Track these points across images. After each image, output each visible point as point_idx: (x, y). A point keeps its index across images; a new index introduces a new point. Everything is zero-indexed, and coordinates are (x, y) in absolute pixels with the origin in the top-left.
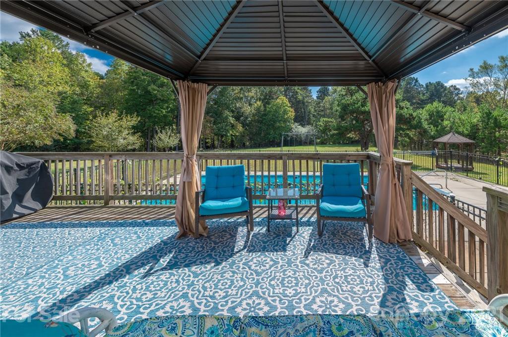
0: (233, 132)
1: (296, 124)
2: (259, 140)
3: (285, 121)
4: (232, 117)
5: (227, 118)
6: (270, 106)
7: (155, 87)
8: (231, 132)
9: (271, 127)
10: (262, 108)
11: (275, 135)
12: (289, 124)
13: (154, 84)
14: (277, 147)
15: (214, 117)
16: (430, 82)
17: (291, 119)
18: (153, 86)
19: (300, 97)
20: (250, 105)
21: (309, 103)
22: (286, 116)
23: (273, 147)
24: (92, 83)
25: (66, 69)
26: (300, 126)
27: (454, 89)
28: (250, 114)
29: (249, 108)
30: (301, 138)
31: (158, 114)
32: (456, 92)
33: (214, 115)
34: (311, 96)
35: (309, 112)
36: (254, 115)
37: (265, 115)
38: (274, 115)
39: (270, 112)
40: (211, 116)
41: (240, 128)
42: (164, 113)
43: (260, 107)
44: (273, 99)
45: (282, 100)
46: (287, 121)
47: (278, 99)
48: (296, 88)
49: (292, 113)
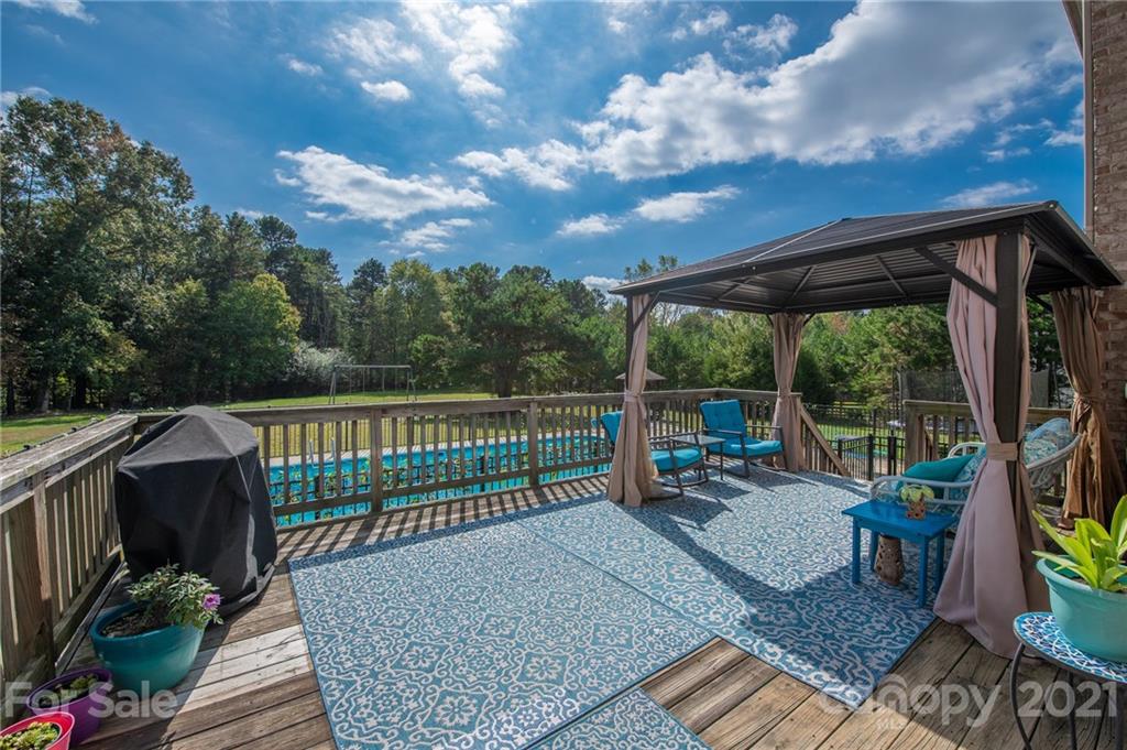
0: (105, 362)
1: (305, 344)
3: (275, 334)
4: (102, 317)
5: (83, 321)
6: (230, 295)
8: (98, 363)
10: (204, 299)
12: (285, 343)
17: (292, 331)
19: (313, 280)
21: (332, 295)
22: (279, 325)
26: (313, 350)
28: (163, 314)
30: (318, 378)
34: (337, 280)
35: (333, 317)
37: (211, 316)
38: (240, 319)
39: (229, 309)
41: (129, 351)
43: (198, 294)
45: (268, 283)
46: (282, 337)
47: (255, 280)
48: (301, 257)
49: (294, 318)
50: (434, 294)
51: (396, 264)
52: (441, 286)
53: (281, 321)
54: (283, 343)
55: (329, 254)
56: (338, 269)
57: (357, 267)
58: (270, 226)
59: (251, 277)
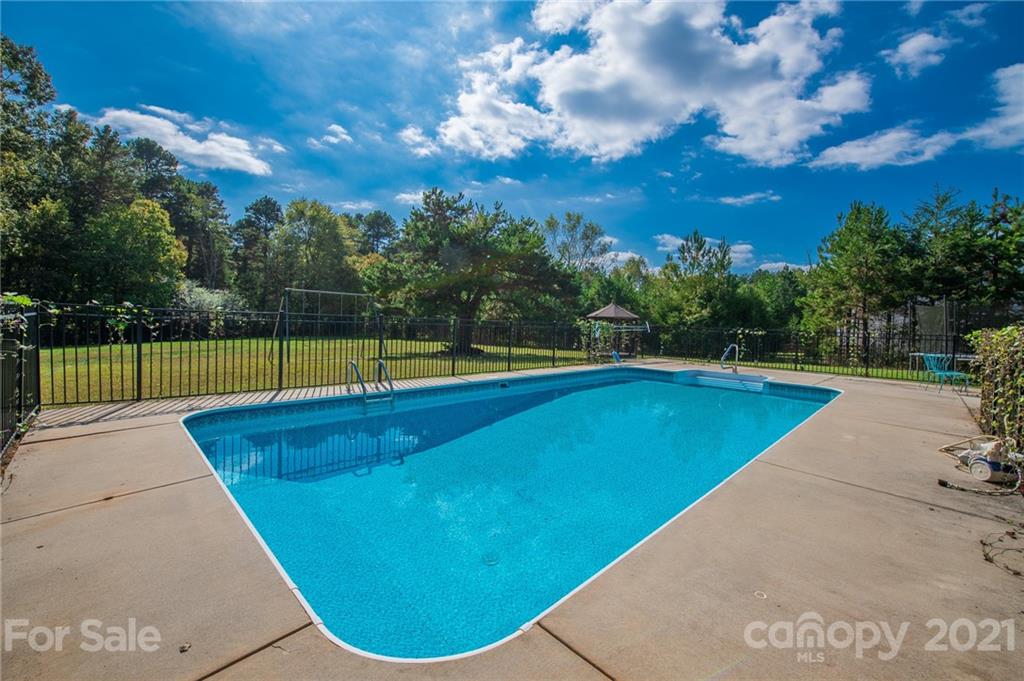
1: (189, 283)
3: (157, 269)
6: (101, 220)
10: (65, 223)
19: (197, 214)
21: (218, 233)
22: (162, 259)
26: (200, 289)
43: (58, 216)
46: (164, 272)
47: (132, 205)
48: (183, 188)
49: (178, 251)
50: (336, 238)
51: (293, 203)
52: (344, 230)
53: (164, 255)
54: (165, 280)
55: (214, 189)
56: (224, 205)
57: (249, 204)
58: (146, 148)
59: (128, 202)
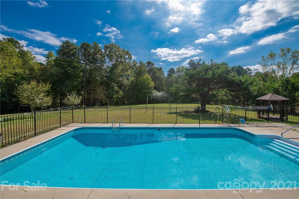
0: (117, 95)
1: (155, 91)
2: (133, 100)
3: (149, 88)
4: (117, 86)
5: (113, 87)
7: (70, 69)
8: (116, 95)
9: (140, 93)
11: (143, 97)
12: (151, 90)
13: (70, 67)
14: (144, 104)
15: (106, 87)
16: (234, 66)
17: (152, 87)
18: (69, 68)
19: (157, 75)
20: (128, 79)
21: (163, 78)
22: (149, 86)
23: (141, 104)
24: (36, 68)
25: (21, 60)
26: (157, 92)
27: (248, 70)
28: (127, 85)
29: (127, 81)
30: (158, 99)
31: (72, 85)
32: (249, 72)
33: (106, 85)
34: (164, 74)
35: (163, 83)
36: (130, 86)
37: (136, 85)
38: (141, 85)
39: (139, 83)
40: (104, 86)
41: (121, 93)
42: (75, 84)
43: (134, 80)
44: (141, 75)
45: (147, 76)
47: (144, 76)
48: (155, 70)
49: (152, 84)
51: (177, 69)
55: (162, 68)
56: (164, 72)
57: (168, 70)
58: (149, 63)
